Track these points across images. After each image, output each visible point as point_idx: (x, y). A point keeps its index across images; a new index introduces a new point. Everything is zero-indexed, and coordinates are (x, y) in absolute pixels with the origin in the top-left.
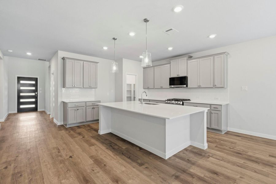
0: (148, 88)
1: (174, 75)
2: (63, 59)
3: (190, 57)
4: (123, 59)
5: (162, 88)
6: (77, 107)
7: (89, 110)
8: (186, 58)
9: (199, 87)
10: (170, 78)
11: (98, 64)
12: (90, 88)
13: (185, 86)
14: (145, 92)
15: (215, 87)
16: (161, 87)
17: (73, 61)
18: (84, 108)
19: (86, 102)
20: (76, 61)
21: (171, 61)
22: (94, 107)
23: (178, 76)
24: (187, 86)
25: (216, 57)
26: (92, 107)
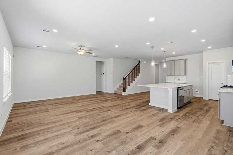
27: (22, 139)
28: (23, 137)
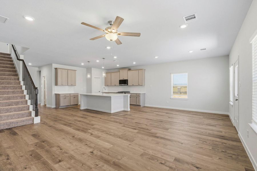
0: (108, 86)
1: (121, 79)
2: (56, 69)
3: (130, 69)
4: (92, 68)
5: (115, 85)
6: (66, 96)
7: (72, 98)
8: (127, 70)
9: (133, 85)
10: (120, 80)
11: (76, 71)
12: (72, 85)
13: (127, 84)
14: (104, 88)
15: (139, 85)
17: (62, 70)
18: (69, 97)
19: (70, 94)
20: (63, 70)
21: (120, 71)
22: (75, 97)
23: (124, 79)
24: (128, 85)
25: (139, 71)
26: (74, 97)
27: (223, 137)
28: (222, 137)
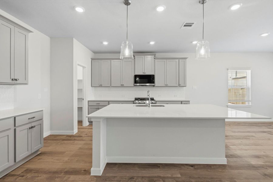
16: (121, 85)
